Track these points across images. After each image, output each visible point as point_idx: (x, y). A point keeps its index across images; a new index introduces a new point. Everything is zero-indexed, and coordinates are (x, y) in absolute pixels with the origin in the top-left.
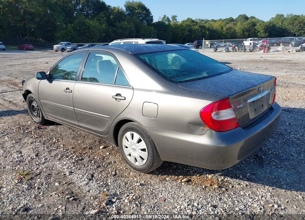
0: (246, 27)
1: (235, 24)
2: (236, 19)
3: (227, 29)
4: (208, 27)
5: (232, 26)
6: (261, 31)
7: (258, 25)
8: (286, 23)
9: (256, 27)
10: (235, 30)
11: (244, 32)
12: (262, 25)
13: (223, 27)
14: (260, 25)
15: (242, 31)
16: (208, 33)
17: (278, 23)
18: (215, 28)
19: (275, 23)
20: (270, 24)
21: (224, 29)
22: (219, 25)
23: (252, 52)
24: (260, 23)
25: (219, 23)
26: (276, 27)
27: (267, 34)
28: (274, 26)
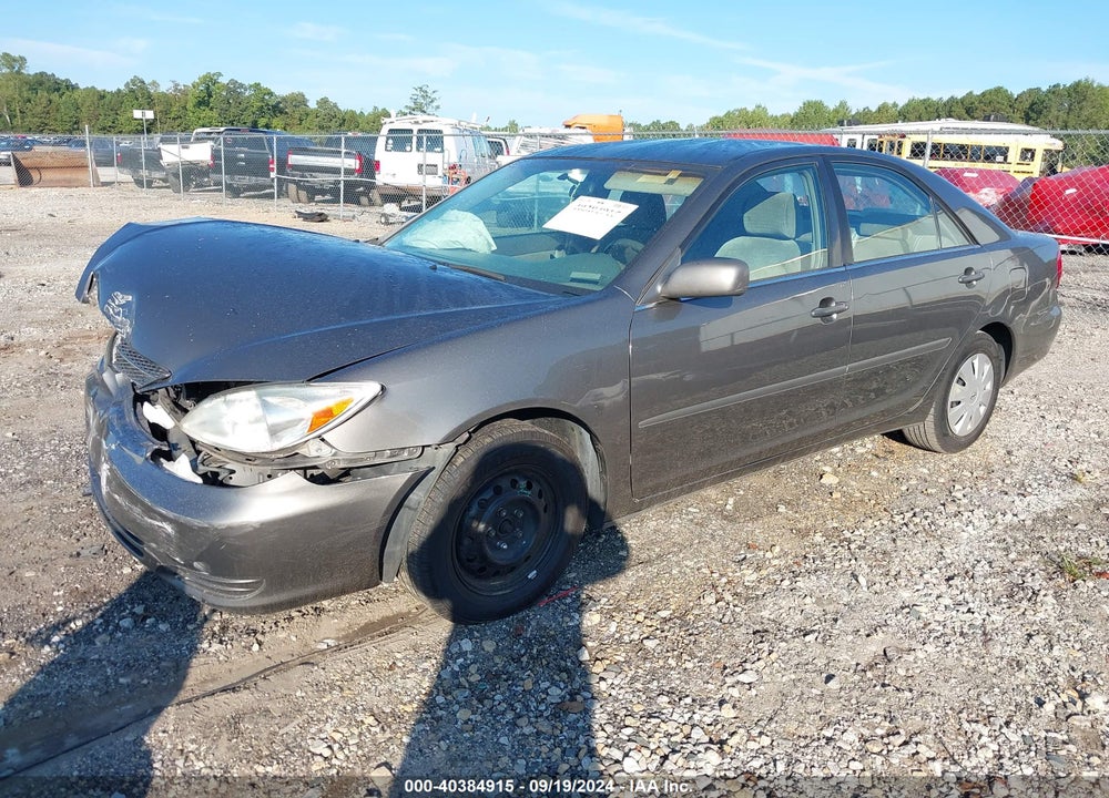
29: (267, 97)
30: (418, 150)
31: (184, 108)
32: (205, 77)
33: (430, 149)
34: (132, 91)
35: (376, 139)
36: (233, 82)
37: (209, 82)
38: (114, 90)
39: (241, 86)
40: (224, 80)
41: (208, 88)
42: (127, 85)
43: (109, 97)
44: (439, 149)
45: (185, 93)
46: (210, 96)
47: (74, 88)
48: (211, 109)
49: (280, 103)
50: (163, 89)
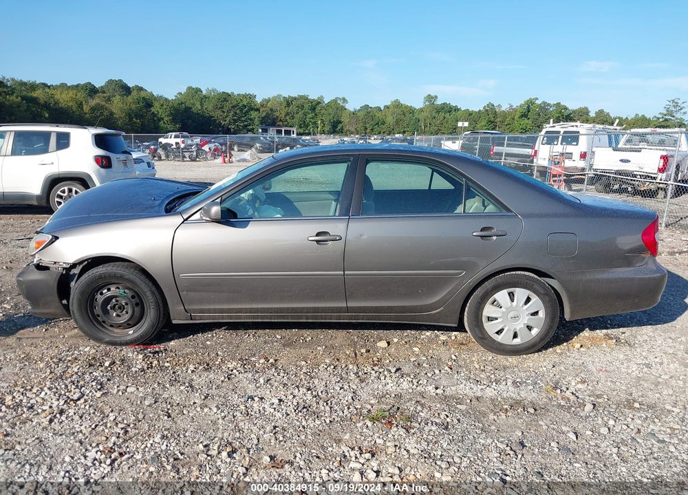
0: (134, 107)
1: (109, 100)
2: (102, 87)
3: (93, 109)
4: (46, 102)
5: (103, 103)
6: (166, 119)
7: (156, 104)
8: (209, 106)
9: (153, 110)
10: (112, 113)
11: (131, 118)
12: (165, 107)
13: (81, 104)
14: (162, 105)
15: (126, 115)
16: (47, 115)
17: (193, 104)
18: (62, 105)
19: (188, 104)
20: (179, 104)
21: (86, 108)
22: (72, 97)
23: (195, 160)
24: (161, 102)
25: (71, 93)
26: (192, 112)
27: (178, 125)
28: (188, 109)
29: (563, 111)
30: (562, 144)
31: (513, 119)
32: (528, 101)
33: (569, 143)
34: (487, 111)
35: (537, 137)
36: (544, 103)
37: (530, 104)
38: (477, 110)
39: (549, 105)
40: (538, 102)
41: (528, 107)
42: (484, 107)
43: (474, 114)
44: (575, 143)
45: (515, 110)
46: (529, 111)
47: (459, 110)
48: (529, 119)
49: (571, 114)
50: (503, 109)
